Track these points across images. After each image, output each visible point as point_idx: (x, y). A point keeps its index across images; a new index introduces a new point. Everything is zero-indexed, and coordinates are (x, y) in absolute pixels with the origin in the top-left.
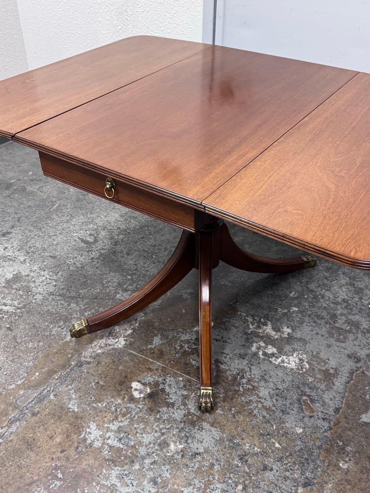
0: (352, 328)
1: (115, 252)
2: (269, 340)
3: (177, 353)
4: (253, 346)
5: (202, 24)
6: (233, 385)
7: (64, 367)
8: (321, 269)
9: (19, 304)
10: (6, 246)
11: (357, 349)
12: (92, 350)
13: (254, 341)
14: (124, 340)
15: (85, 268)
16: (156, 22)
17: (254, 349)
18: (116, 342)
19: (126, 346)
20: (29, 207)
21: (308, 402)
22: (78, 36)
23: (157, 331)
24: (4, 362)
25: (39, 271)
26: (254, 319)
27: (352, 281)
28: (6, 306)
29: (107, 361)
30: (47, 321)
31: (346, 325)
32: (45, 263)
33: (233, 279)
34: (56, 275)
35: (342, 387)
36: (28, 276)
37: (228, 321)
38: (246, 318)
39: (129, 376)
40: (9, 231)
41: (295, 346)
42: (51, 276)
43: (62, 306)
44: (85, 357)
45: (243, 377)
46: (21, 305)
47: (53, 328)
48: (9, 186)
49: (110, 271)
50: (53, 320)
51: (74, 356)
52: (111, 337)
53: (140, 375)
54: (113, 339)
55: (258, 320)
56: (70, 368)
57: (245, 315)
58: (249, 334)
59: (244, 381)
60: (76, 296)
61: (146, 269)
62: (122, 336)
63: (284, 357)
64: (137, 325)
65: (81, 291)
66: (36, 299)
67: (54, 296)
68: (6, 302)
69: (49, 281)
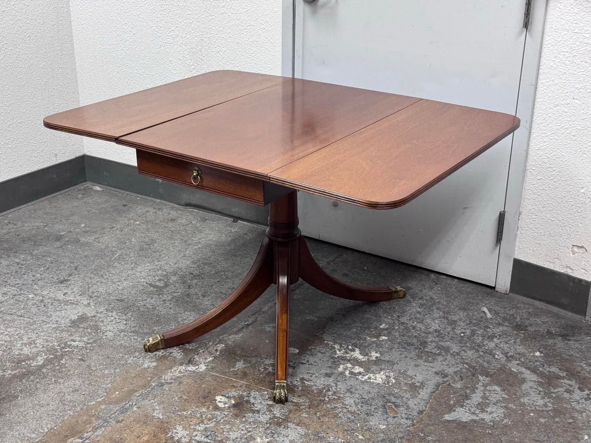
0: (442, 351)
1: (188, 294)
2: (356, 362)
3: (261, 374)
4: (339, 367)
6: (319, 396)
7: (144, 387)
8: (415, 305)
9: (88, 340)
10: (65, 292)
11: (445, 367)
12: (172, 374)
13: (341, 364)
14: (205, 366)
15: (157, 309)
17: (341, 369)
18: (197, 368)
19: (207, 370)
20: (86, 256)
21: (393, 407)
23: (239, 357)
24: (81, 385)
25: (106, 312)
26: (341, 346)
27: (446, 315)
28: (74, 341)
29: (189, 381)
30: (121, 353)
31: (436, 349)
32: (112, 306)
33: (320, 314)
34: (126, 315)
35: (427, 396)
36: (94, 316)
37: (314, 349)
38: (333, 346)
39: (212, 392)
40: (66, 279)
41: (383, 366)
42: (119, 316)
43: (135, 340)
44: (165, 380)
45: (329, 390)
47: (128, 358)
48: (59, 238)
49: (185, 311)
50: (128, 352)
51: (154, 379)
52: (190, 365)
53: (223, 391)
54: (193, 366)
55: (345, 347)
56: (151, 388)
57: (332, 343)
58: (336, 358)
59: (330, 393)
62: (203, 363)
63: (371, 375)
64: (218, 353)
66: (107, 335)
67: (126, 333)
68: (74, 338)
69: (119, 321)
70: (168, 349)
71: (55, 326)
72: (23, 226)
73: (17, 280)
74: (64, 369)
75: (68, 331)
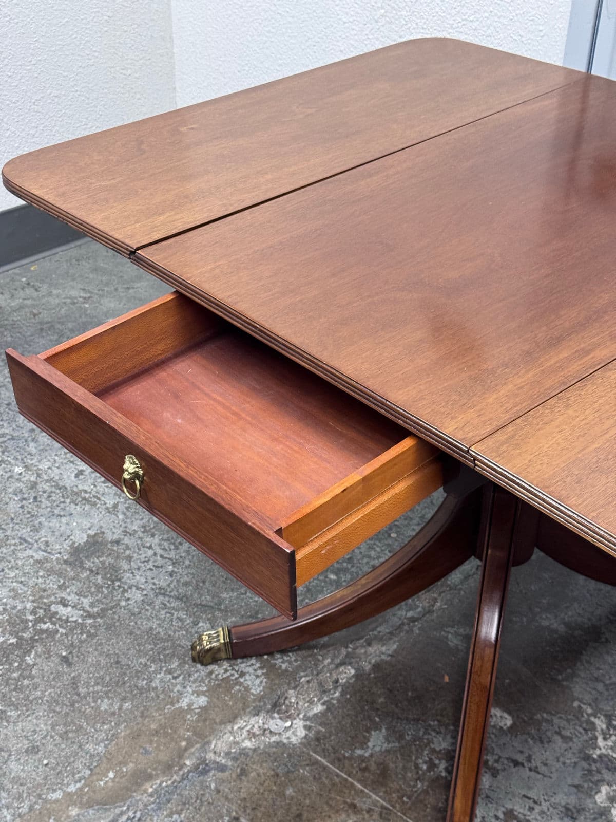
3: (419, 779)
4: (599, 791)
5: (566, 26)
7: (168, 768)
9: (92, 605)
10: (80, 468)
12: (232, 738)
13: (602, 781)
14: (305, 727)
16: (464, 10)
18: (287, 729)
19: (307, 742)
22: (290, 19)
23: (379, 716)
24: (46, 736)
25: (141, 535)
28: (65, 605)
29: (261, 771)
30: (146, 654)
33: (572, 616)
34: (177, 548)
36: (118, 542)
37: (547, 721)
38: (592, 719)
39: (305, 815)
42: (164, 549)
43: (180, 624)
44: (215, 753)
46: (95, 610)
47: (155, 672)
50: (159, 653)
51: (193, 746)
52: (276, 715)
53: (329, 817)
54: (281, 718)
56: (181, 773)
57: (590, 711)
58: (595, 761)
60: (212, 604)
61: (372, 563)
62: (301, 716)
64: (337, 694)
65: (224, 595)
66: (129, 599)
67: (167, 599)
68: (66, 597)
69: (160, 562)
70: (239, 661)
71: (39, 555)
72: (50, 294)
73: (5, 425)
74: (26, 682)
75: (60, 574)
